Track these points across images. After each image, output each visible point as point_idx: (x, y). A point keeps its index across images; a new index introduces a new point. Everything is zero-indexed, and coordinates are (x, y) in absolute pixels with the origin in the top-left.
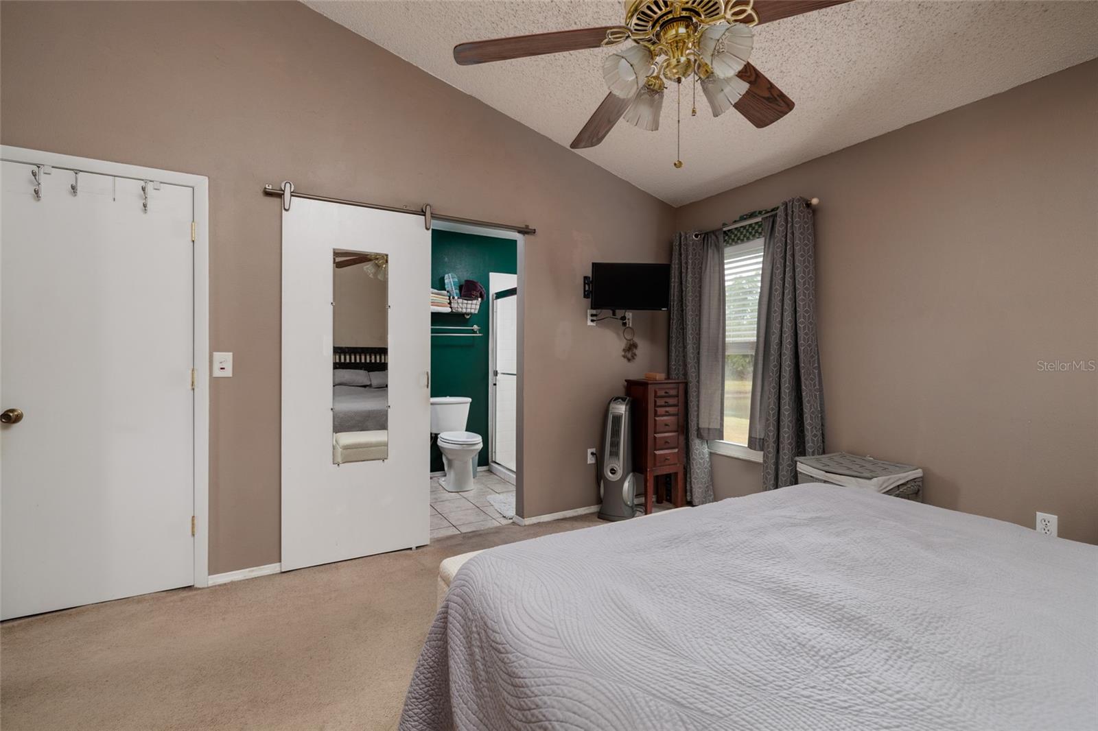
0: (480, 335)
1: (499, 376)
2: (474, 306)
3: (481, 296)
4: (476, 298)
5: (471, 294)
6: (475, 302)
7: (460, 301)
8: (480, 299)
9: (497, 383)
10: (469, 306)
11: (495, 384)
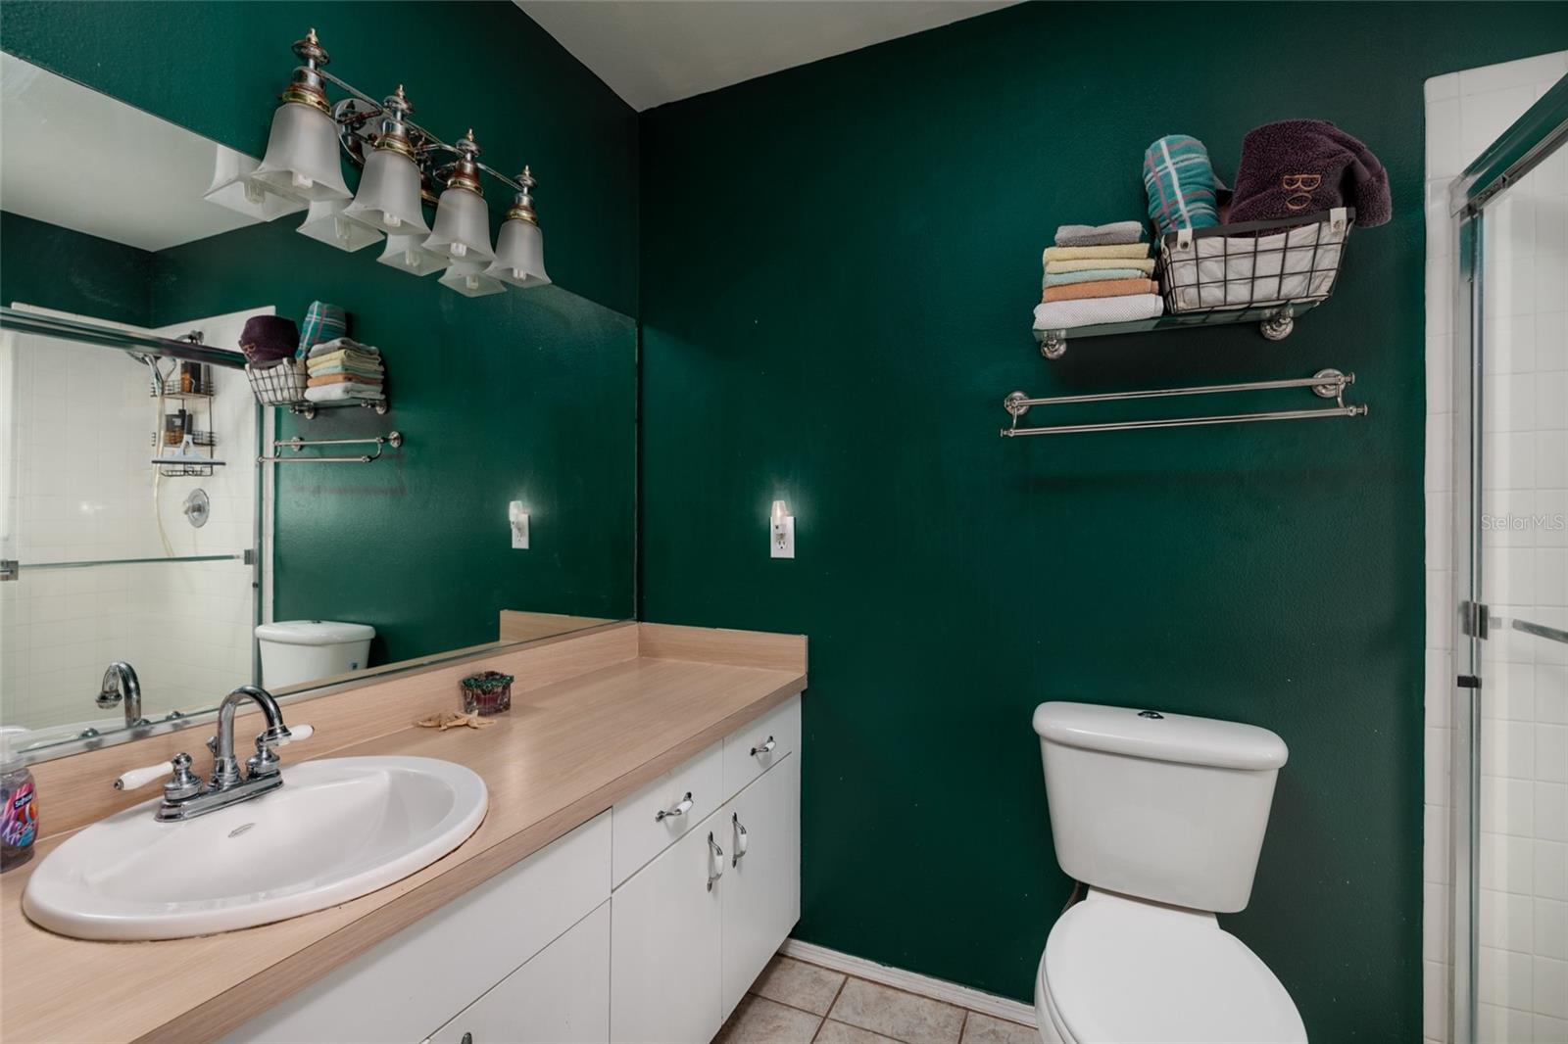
0: (1352, 411)
1: (1501, 640)
2: (1299, 261)
3: (1353, 193)
4: (1317, 211)
5: (1281, 196)
6: (1302, 235)
7: (1211, 245)
8: (1339, 214)
9: (1484, 677)
10: (1269, 264)
11: (1470, 682)
